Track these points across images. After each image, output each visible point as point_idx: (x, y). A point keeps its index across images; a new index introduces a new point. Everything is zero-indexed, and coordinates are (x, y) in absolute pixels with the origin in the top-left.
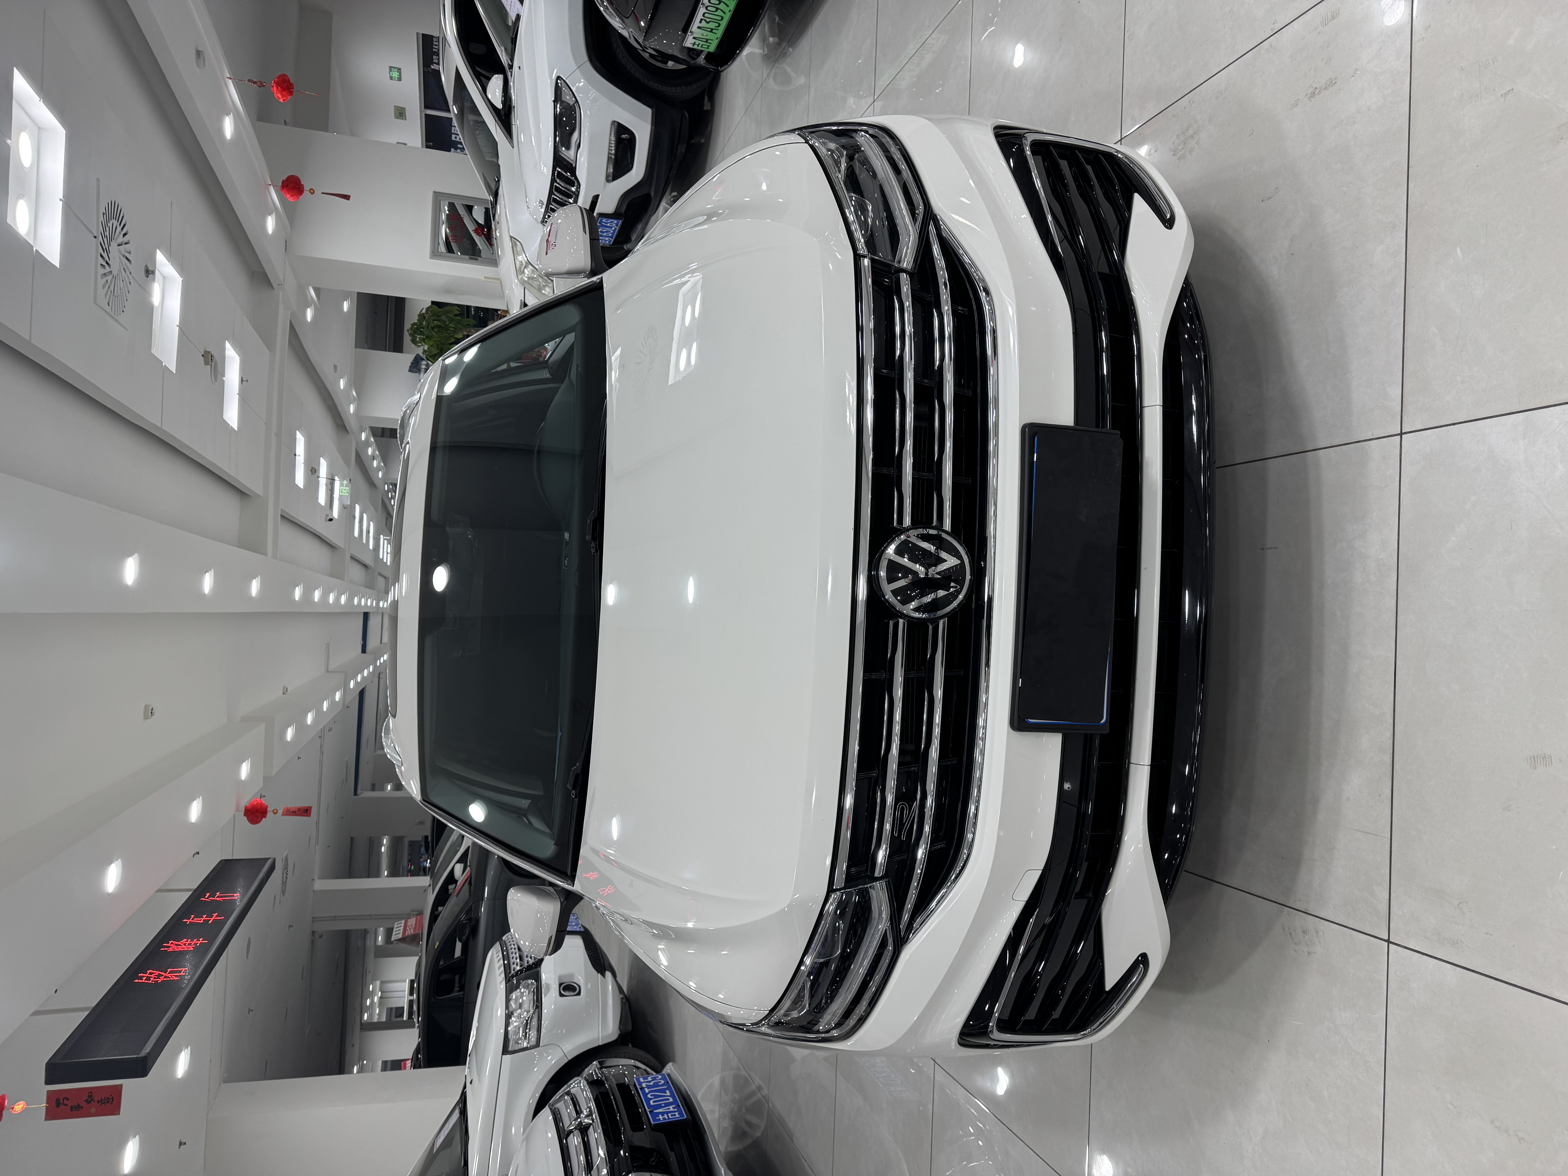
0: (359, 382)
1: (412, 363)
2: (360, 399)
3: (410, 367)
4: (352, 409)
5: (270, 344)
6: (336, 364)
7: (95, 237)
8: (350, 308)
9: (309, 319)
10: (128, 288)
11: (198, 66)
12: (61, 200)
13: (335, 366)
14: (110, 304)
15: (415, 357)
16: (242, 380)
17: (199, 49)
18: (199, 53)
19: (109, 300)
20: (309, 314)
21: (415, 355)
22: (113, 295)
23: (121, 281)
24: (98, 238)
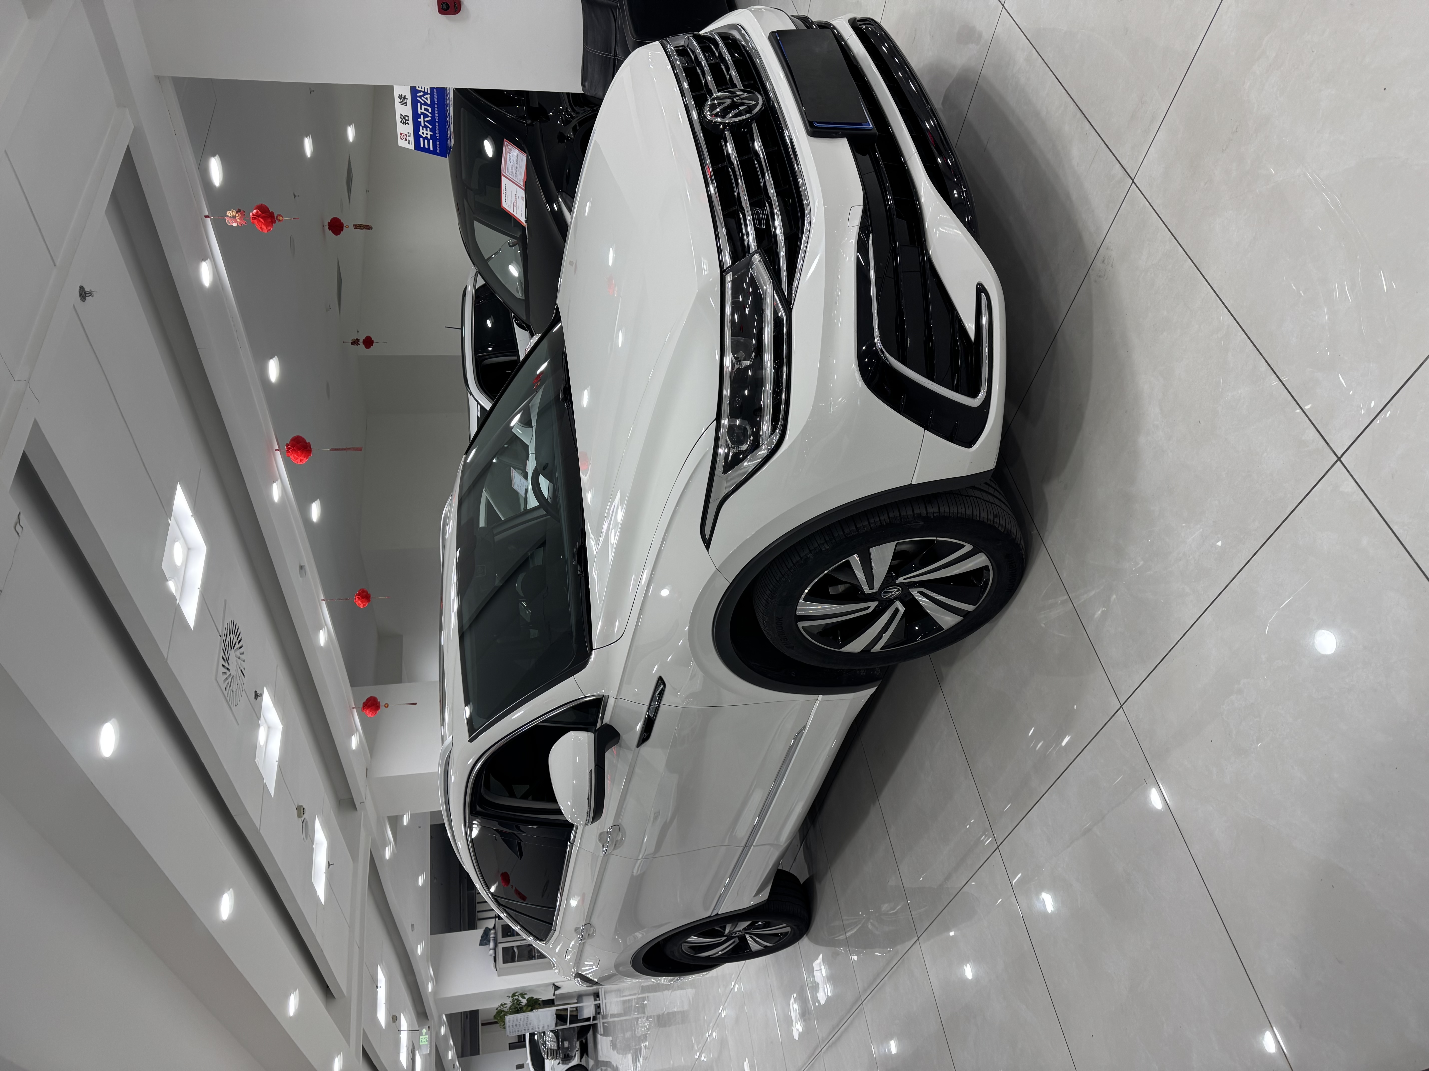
0: (436, 958)
1: (482, 937)
2: (438, 978)
3: (481, 941)
4: (430, 987)
5: (354, 856)
6: (412, 924)
7: (220, 636)
8: (425, 881)
9: (387, 857)
10: (241, 694)
11: (301, 576)
12: (199, 588)
13: (412, 926)
14: (227, 690)
15: (484, 931)
16: (329, 865)
17: (302, 565)
18: (301, 567)
19: (227, 686)
20: (388, 853)
21: (484, 929)
22: (230, 687)
23: (236, 684)
24: (222, 636)
